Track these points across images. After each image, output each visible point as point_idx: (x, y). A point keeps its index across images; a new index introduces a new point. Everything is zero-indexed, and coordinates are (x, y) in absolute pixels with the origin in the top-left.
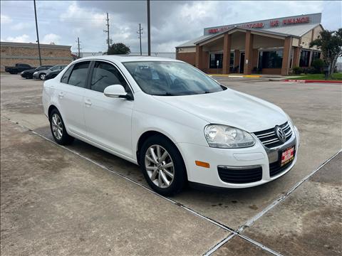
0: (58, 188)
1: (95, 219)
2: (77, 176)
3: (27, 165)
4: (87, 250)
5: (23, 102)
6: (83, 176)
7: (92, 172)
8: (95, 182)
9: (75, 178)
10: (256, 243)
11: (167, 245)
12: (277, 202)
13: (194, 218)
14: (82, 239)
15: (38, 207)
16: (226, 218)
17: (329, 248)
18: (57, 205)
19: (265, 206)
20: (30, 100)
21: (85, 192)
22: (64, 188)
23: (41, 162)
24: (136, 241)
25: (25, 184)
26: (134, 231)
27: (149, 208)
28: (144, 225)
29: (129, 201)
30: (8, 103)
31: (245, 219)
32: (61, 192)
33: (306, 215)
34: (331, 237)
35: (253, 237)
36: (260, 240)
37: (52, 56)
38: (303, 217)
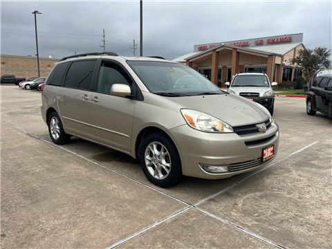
0: (59, 178)
1: (88, 197)
2: (74, 169)
4: (82, 215)
5: (24, 110)
6: (79, 169)
7: (86, 167)
8: (89, 174)
9: (73, 171)
10: (206, 212)
11: (141, 213)
12: (228, 188)
13: (163, 197)
14: (78, 209)
15: (45, 189)
16: (187, 197)
17: (257, 216)
18: (59, 188)
20: (30, 110)
21: (81, 180)
22: (64, 177)
24: (118, 210)
25: (33, 174)
26: (117, 205)
27: (130, 191)
28: (125, 201)
29: (115, 186)
30: (10, 111)
32: (61, 180)
33: (248, 196)
34: (262, 209)
35: (204, 209)
36: (209, 210)
37: (49, 68)
38: (245, 197)
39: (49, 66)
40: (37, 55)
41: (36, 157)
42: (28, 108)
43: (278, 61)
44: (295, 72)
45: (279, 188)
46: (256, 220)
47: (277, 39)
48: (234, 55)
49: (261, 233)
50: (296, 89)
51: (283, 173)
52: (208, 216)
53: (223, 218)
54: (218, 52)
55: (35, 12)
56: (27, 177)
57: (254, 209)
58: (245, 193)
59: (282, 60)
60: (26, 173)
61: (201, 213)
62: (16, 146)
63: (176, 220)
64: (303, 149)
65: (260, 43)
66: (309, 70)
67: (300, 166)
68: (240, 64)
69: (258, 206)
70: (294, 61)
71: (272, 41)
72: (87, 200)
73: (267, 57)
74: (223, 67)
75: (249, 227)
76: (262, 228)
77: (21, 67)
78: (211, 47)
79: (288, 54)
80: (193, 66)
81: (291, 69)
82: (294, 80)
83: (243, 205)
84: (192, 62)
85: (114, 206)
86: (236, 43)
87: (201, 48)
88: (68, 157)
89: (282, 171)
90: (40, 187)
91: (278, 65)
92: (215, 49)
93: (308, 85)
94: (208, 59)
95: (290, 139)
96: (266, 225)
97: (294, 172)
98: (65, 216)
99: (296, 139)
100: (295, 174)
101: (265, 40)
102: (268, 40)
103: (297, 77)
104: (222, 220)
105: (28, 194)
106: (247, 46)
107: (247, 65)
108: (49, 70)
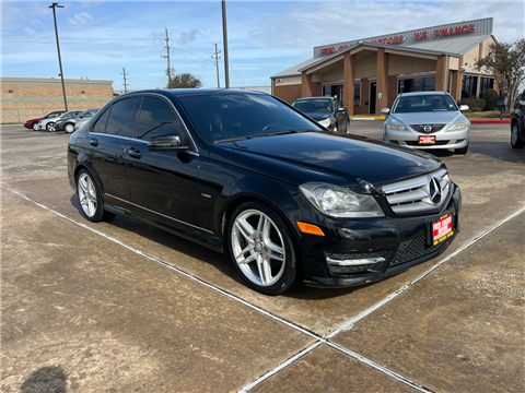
2: (98, 266)
3: (26, 252)
5: (35, 164)
6: (105, 265)
10: (352, 354)
12: (393, 295)
13: (263, 320)
14: (88, 354)
16: (311, 319)
17: (464, 359)
18: (60, 308)
20: (45, 162)
21: (106, 288)
23: (45, 249)
25: (18, 279)
30: (11, 166)
31: (342, 320)
33: (435, 312)
34: (470, 343)
35: (348, 345)
36: (358, 348)
37: (84, 96)
38: (430, 315)
39: (83, 92)
40: (61, 75)
42: (42, 160)
43: (453, 64)
44: (482, 83)
45: (494, 291)
47: (451, 30)
48: (381, 58)
50: (484, 110)
51: (497, 259)
53: (391, 367)
54: (354, 55)
55: (54, 6)
57: (455, 344)
58: (430, 306)
59: (461, 64)
63: (290, 376)
65: (421, 36)
66: (507, 77)
68: (391, 73)
69: (461, 335)
70: (480, 64)
71: (443, 33)
73: (435, 58)
74: (362, 80)
76: (478, 390)
77: (39, 97)
78: (341, 48)
79: (471, 52)
81: (476, 78)
82: (481, 96)
84: (311, 74)
86: (382, 40)
87: (326, 51)
88: (92, 243)
89: (494, 254)
91: (454, 72)
92: (349, 51)
93: (506, 102)
94: (339, 66)
97: (517, 256)
101: (431, 32)
102: (436, 31)
103: (484, 91)
104: (389, 373)
106: (402, 42)
107: (402, 76)
108: (84, 100)
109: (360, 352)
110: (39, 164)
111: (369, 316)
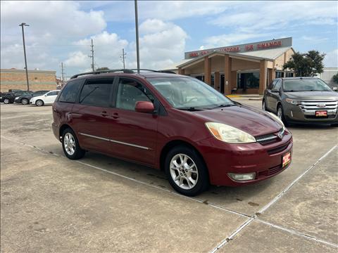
0: (105, 197)
1: (146, 215)
4: (151, 234)
9: (114, 189)
12: (277, 198)
13: (220, 211)
18: (112, 208)
19: (268, 201)
25: (76, 194)
27: (183, 206)
28: (184, 217)
29: (165, 202)
32: (108, 199)
33: (300, 204)
34: (320, 217)
35: (266, 220)
36: (270, 222)
37: (37, 81)
38: (298, 206)
39: (36, 78)
40: (26, 68)
41: (69, 176)
42: (29, 124)
43: (269, 65)
44: (286, 76)
46: (320, 228)
47: (267, 44)
48: (227, 61)
49: (330, 240)
51: (321, 179)
52: (273, 228)
53: (288, 228)
54: (210, 59)
55: (22, 25)
56: (72, 198)
57: (313, 217)
58: (297, 202)
59: (274, 65)
60: (69, 193)
61: (265, 225)
62: (40, 166)
64: (327, 154)
65: (250, 48)
67: (333, 171)
68: (233, 69)
69: (314, 214)
71: (262, 46)
72: (147, 218)
73: (259, 62)
74: (216, 73)
75: (316, 235)
76: (329, 235)
77: (7, 81)
78: (202, 54)
79: (279, 59)
80: (186, 73)
81: (283, 74)
83: (301, 214)
84: (183, 70)
85: (177, 223)
86: (226, 49)
87: (192, 55)
89: (319, 177)
90: (92, 207)
91: (271, 69)
92: (207, 56)
94: (201, 65)
95: (309, 144)
96: (331, 232)
97: (330, 178)
98: (134, 235)
99: (315, 144)
100: (332, 180)
101: (256, 45)
102: (259, 45)
104: (288, 231)
105: (84, 216)
106: (238, 51)
107: (239, 71)
108: (36, 83)
109: (272, 223)
110: (28, 127)
111: (270, 207)
